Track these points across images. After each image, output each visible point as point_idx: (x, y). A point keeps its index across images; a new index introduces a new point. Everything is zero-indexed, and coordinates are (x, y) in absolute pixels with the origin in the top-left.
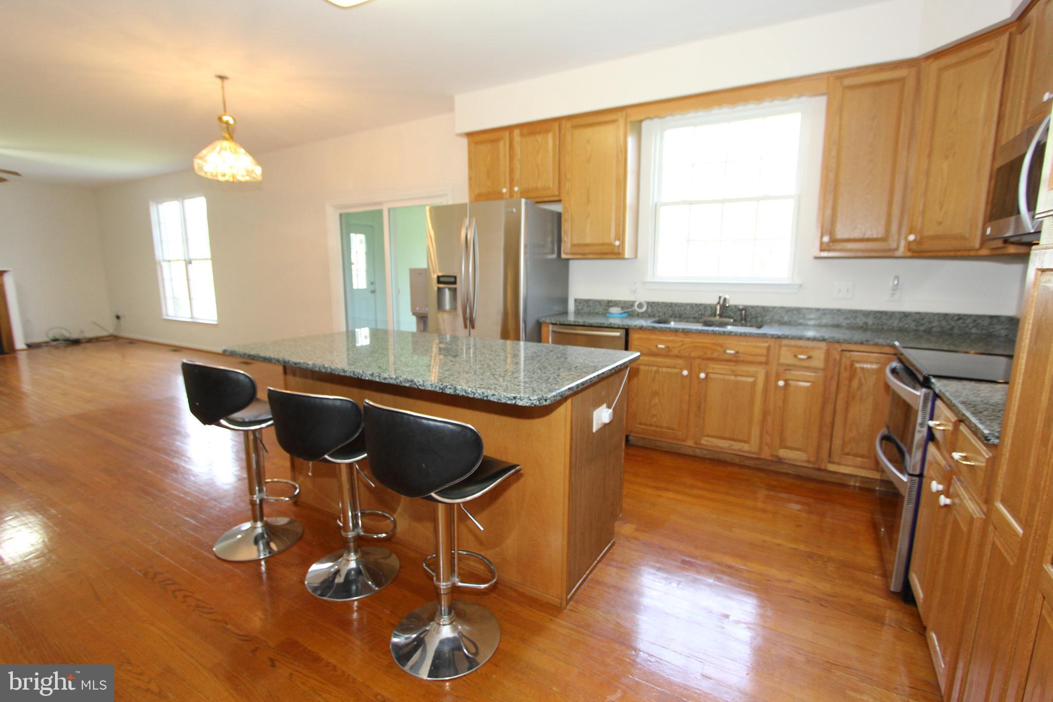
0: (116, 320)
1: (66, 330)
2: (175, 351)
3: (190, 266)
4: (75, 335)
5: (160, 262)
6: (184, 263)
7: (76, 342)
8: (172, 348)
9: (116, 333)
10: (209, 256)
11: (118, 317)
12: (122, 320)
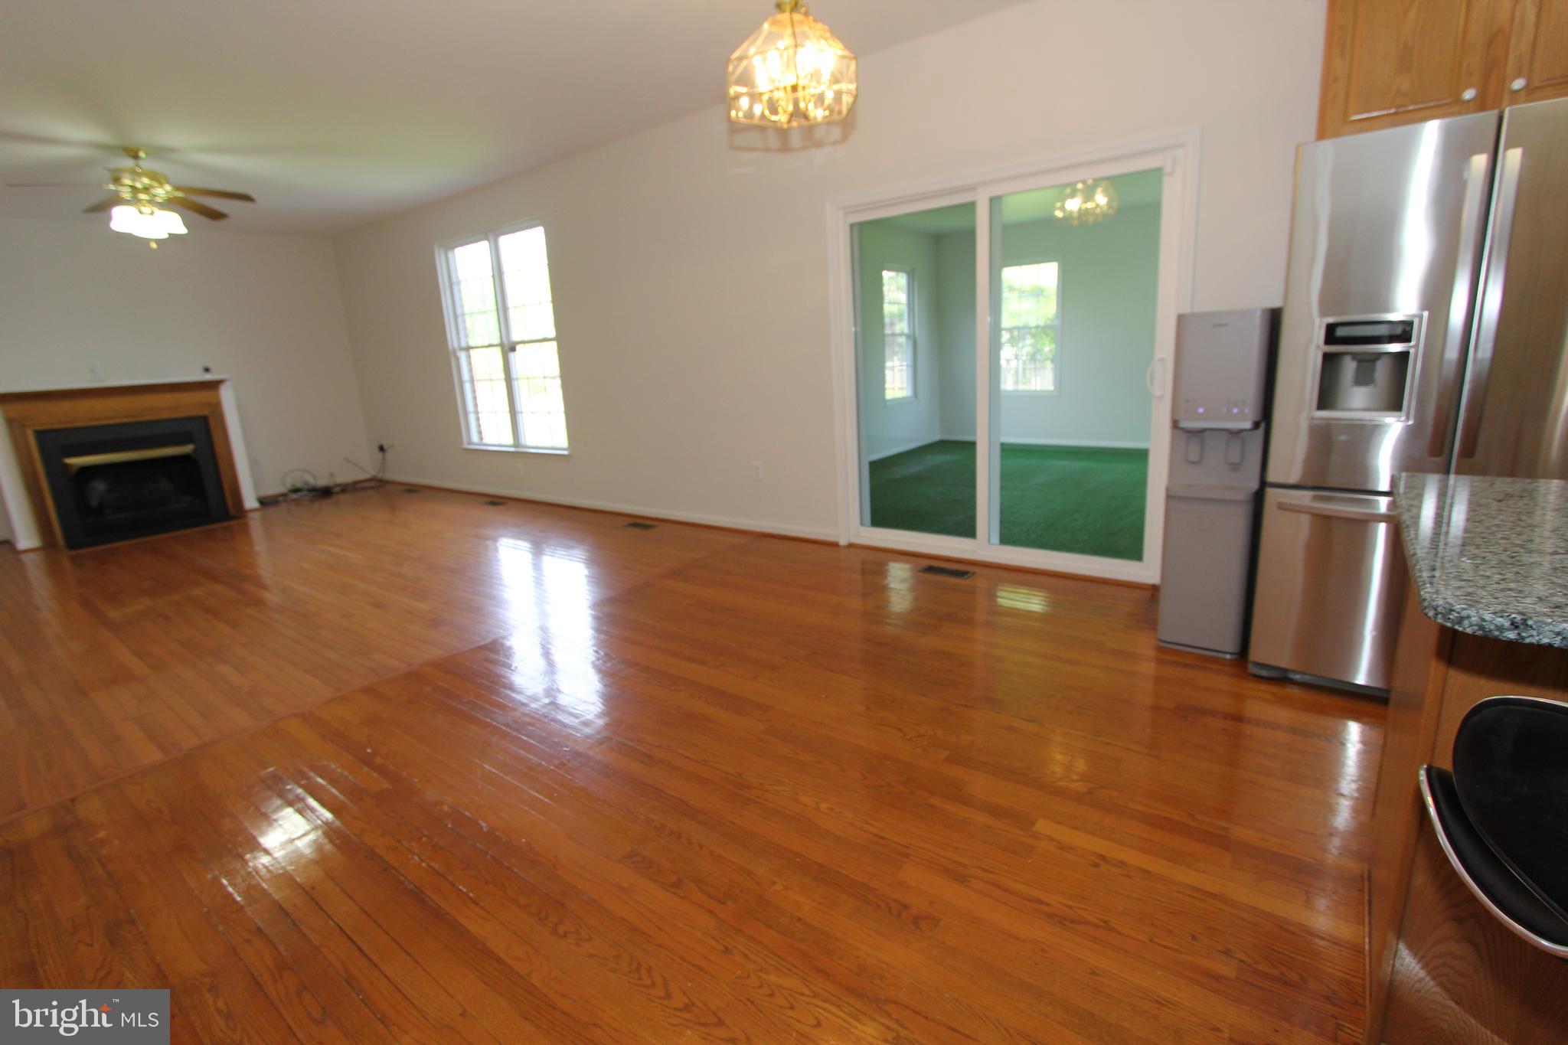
0: (380, 455)
1: (308, 472)
2: (493, 504)
3: (512, 355)
4: (323, 482)
5: (454, 351)
6: (498, 351)
7: (325, 493)
8: (489, 499)
9: (380, 476)
10: (552, 333)
11: (382, 449)
12: (389, 455)
